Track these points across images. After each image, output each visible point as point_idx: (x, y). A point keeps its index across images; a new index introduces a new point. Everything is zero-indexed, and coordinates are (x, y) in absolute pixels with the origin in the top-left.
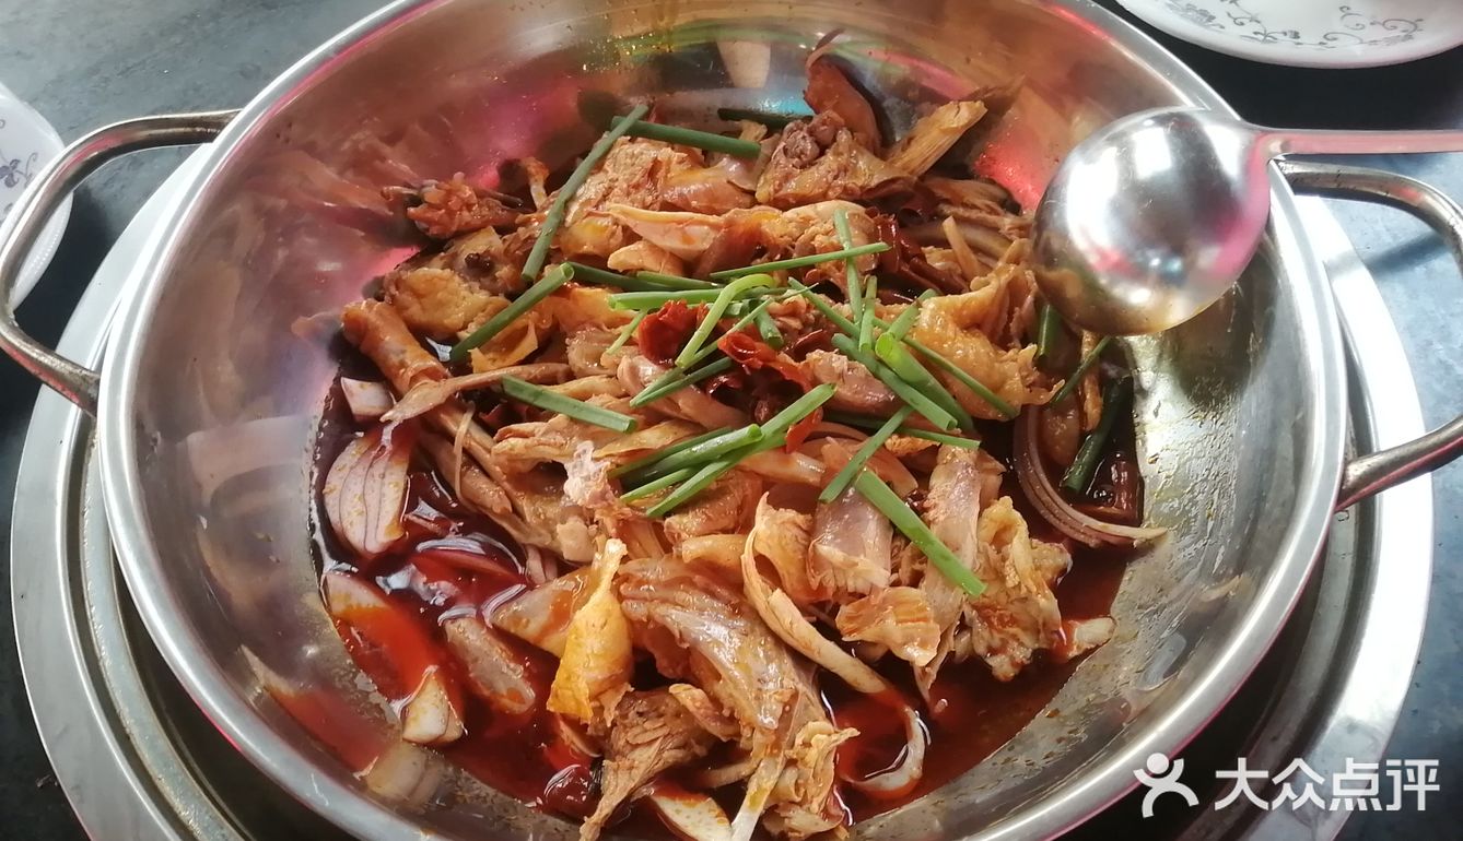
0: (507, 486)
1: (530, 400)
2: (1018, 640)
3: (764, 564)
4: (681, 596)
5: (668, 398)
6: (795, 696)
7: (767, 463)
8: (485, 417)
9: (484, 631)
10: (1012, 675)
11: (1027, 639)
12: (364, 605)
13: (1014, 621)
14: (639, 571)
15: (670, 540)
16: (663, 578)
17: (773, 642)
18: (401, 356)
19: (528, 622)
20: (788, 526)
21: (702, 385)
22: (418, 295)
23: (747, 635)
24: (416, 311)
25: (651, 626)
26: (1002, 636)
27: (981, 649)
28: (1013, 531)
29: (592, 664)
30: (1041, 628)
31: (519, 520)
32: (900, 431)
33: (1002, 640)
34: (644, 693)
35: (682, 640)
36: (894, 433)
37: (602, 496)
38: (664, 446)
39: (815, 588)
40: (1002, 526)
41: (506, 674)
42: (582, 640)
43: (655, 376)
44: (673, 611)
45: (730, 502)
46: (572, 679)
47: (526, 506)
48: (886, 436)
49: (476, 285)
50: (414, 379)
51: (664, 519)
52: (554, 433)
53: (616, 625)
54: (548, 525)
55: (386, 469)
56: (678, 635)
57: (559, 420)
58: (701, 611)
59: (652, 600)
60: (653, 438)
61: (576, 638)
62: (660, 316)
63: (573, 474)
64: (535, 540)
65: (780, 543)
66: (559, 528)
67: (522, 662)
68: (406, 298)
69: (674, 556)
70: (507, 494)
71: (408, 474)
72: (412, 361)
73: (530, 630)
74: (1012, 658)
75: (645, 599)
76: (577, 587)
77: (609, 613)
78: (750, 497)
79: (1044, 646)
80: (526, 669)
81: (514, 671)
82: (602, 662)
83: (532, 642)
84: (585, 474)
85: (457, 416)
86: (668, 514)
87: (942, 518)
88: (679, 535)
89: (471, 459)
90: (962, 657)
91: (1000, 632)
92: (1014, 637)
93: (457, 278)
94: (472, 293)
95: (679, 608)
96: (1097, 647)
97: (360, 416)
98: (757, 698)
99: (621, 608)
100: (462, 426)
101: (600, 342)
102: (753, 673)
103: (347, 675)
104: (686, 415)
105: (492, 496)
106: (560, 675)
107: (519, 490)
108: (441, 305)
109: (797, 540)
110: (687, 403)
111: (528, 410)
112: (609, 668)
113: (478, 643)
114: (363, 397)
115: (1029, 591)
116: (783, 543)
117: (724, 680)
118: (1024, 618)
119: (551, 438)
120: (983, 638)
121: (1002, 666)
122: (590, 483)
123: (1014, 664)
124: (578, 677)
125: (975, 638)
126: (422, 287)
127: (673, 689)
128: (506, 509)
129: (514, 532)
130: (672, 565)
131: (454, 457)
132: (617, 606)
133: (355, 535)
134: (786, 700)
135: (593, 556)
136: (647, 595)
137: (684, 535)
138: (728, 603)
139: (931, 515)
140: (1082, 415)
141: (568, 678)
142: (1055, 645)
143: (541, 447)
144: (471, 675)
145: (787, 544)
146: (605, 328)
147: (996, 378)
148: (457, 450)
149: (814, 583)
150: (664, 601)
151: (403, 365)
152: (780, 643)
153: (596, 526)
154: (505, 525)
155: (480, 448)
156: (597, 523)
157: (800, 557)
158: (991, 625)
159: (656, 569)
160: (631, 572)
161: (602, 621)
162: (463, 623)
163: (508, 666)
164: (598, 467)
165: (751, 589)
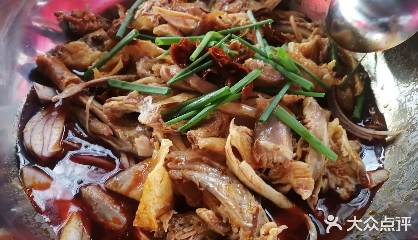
0: (110, 124)
1: (120, 86)
2: (348, 181)
3: (235, 150)
4: (197, 166)
5: (184, 80)
6: (258, 210)
7: (231, 108)
8: (100, 97)
9: (100, 191)
10: (348, 196)
11: (352, 180)
12: (42, 182)
13: (345, 173)
14: (176, 156)
15: (190, 141)
16: (188, 159)
17: (243, 186)
18: (62, 75)
19: (122, 185)
20: (244, 133)
21: (199, 74)
22: (71, 53)
23: (230, 183)
24: (69, 59)
25: (184, 181)
26: (341, 179)
27: (333, 186)
28: (340, 133)
29: (155, 201)
30: (358, 175)
31: (116, 139)
32: (288, 92)
33: (342, 181)
34: (181, 215)
35: (200, 187)
36: (286, 93)
37: (158, 120)
38: (184, 102)
39: (258, 162)
40: (335, 132)
41: (112, 210)
42: (152, 188)
43: (177, 72)
44: (195, 173)
45: (216, 124)
46: (147, 209)
47: (120, 132)
48: (283, 94)
49: (95, 49)
50: (68, 83)
51: (187, 133)
52: (132, 99)
53: (166, 181)
54: (131, 139)
55: (54, 121)
56: (198, 184)
57: (134, 93)
58: (207, 173)
59: (183, 169)
60: (179, 99)
61: (149, 187)
62: (180, 44)
63: (143, 111)
64: (124, 148)
65: (241, 141)
66: (136, 140)
67: (120, 205)
68: (64, 54)
69: (193, 149)
70: (111, 128)
71: (65, 124)
72: (67, 76)
73: (123, 188)
74: (347, 189)
75: (180, 169)
76: (145, 167)
77: (163, 176)
78: (225, 122)
79: (360, 183)
80: (121, 208)
81: (116, 209)
82: (160, 200)
83: (124, 194)
84: (149, 110)
85: (87, 97)
86: (188, 130)
87: (313, 127)
88: (195, 138)
89: (94, 115)
90: (325, 190)
91: (341, 178)
92: (346, 180)
93: (87, 46)
94: (94, 51)
95: (197, 172)
96: (383, 182)
97: (43, 100)
98: (241, 212)
99: (168, 174)
100: (89, 101)
101: (151, 63)
102: (236, 201)
103: (31, 215)
104: (193, 88)
105: (104, 129)
106: (140, 207)
107: (116, 125)
108: (81, 56)
109: (248, 140)
110: (193, 82)
111: (119, 92)
112: (164, 203)
113: (97, 197)
114: (44, 92)
115: (353, 158)
116: (243, 140)
117: (223, 205)
118: (350, 171)
119: (131, 101)
120: (333, 181)
121: (344, 193)
122: (152, 114)
123: (348, 191)
124: (150, 208)
125: (330, 181)
126: (72, 50)
127: (198, 211)
128: (110, 133)
129: (114, 145)
130: (192, 153)
131: (85, 114)
132: (167, 173)
133: (37, 149)
134: (254, 213)
135: (152, 153)
136: (181, 167)
137: (197, 138)
138: (220, 169)
139: (309, 125)
140: (354, 89)
141: (145, 208)
142: (364, 182)
143: (126, 104)
144: (94, 212)
145: (244, 142)
146: (153, 57)
147: (320, 74)
148: (87, 111)
149: (258, 160)
150: (190, 169)
151: (63, 78)
152: (245, 187)
153: (153, 139)
154: (110, 142)
155: (97, 109)
156: (154, 137)
157: (250, 148)
158: (336, 175)
159: (184, 156)
160: (172, 157)
161: (160, 179)
162: (90, 188)
163: (113, 207)
164: (155, 107)
165: (231, 162)
